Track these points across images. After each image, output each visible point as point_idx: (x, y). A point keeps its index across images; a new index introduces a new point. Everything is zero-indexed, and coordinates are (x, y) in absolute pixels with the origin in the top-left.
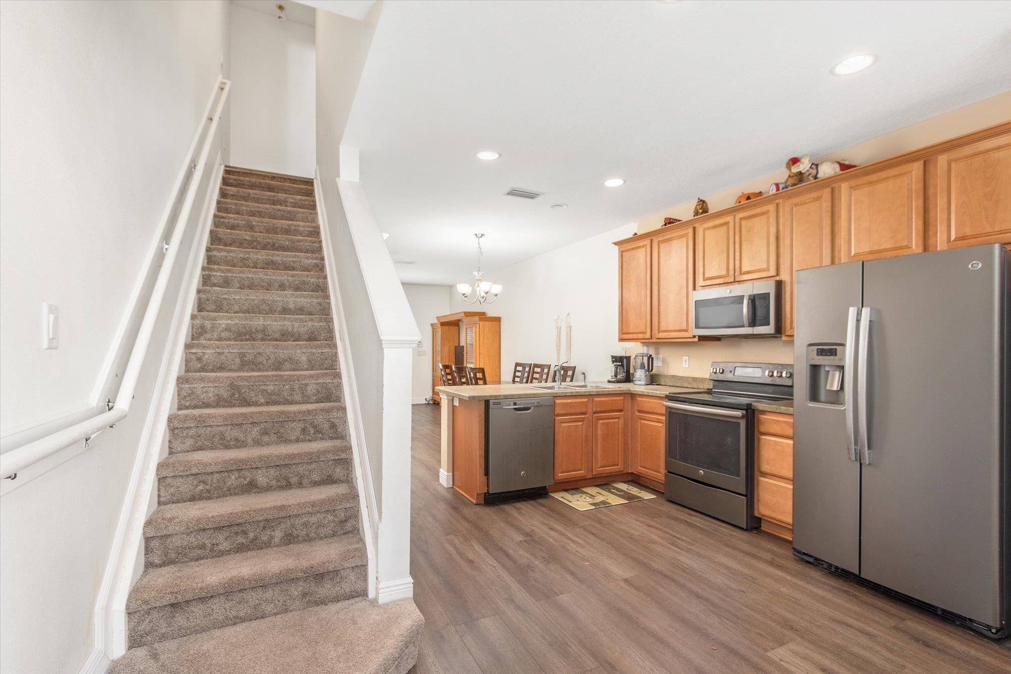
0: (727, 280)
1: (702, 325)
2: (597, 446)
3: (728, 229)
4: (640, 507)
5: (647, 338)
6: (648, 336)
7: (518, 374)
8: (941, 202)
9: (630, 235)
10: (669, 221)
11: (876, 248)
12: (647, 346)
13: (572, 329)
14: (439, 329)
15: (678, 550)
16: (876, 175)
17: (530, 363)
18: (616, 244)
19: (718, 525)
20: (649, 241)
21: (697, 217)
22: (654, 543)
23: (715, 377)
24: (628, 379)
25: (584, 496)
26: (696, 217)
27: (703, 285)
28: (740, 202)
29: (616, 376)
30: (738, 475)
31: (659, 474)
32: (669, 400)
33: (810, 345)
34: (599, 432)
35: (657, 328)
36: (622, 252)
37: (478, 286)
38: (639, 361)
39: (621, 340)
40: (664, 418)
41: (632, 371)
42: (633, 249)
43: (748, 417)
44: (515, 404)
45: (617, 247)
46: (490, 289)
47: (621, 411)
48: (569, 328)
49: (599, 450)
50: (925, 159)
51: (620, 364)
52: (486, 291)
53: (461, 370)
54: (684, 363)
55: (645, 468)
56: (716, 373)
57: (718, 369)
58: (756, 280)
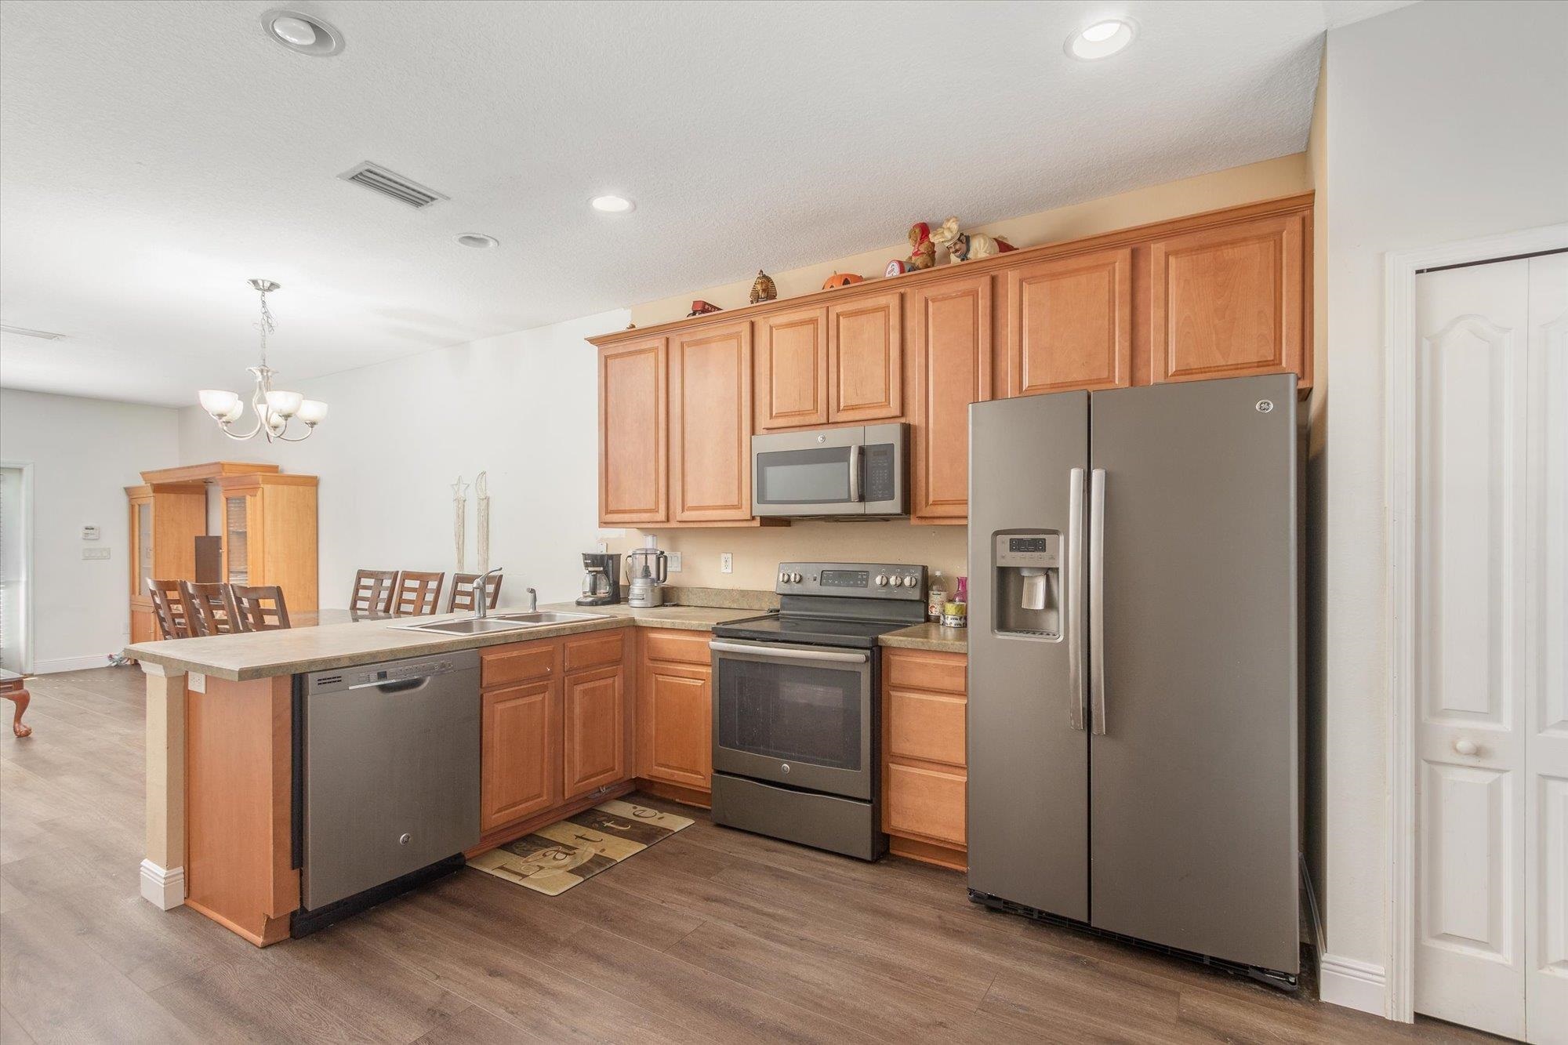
0: (813, 419)
1: (769, 498)
2: (572, 740)
3: (816, 330)
4: (673, 854)
5: (659, 520)
6: (661, 516)
7: (362, 593)
8: (1155, 315)
9: (622, 327)
10: (703, 308)
11: (1061, 380)
12: (654, 535)
13: (491, 503)
14: (149, 500)
15: (783, 948)
16: (1061, 263)
17: (394, 570)
18: (592, 341)
19: (822, 862)
20: (663, 341)
21: (758, 304)
22: (733, 944)
23: (786, 589)
24: (617, 596)
25: (551, 852)
26: (755, 304)
27: (770, 426)
28: (832, 287)
29: (594, 591)
30: (857, 766)
31: (701, 778)
32: (719, 636)
33: (997, 533)
34: (577, 710)
35: (679, 500)
36: (606, 358)
37: (263, 401)
38: (640, 561)
39: (604, 524)
40: (709, 670)
41: (622, 582)
42: (630, 353)
43: (874, 660)
44: (382, 675)
45: (595, 349)
46: (297, 411)
47: (617, 662)
48: (485, 501)
49: (577, 747)
50: (1133, 246)
51: (602, 569)
52: (286, 411)
53: (210, 592)
54: (723, 563)
55: (668, 767)
56: (788, 581)
57: (793, 576)
58: (865, 423)
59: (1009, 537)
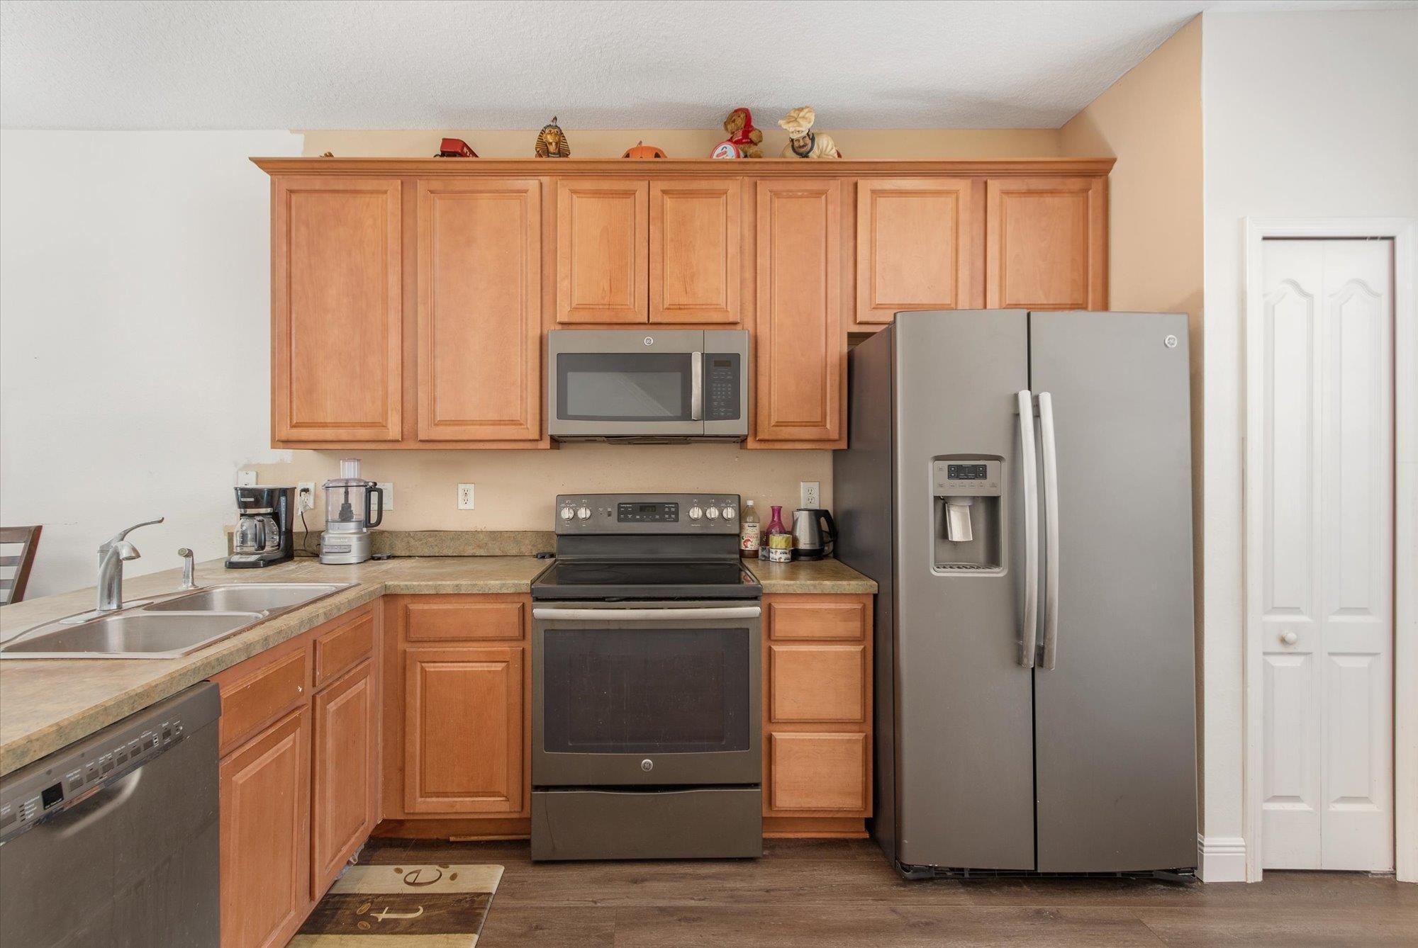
0: (630, 318)
3: (630, 207)
5: (389, 438)
6: (393, 433)
10: (457, 150)
11: (908, 301)
18: (260, 164)
20: (399, 183)
24: (296, 549)
27: (567, 321)
29: (261, 544)
30: (745, 744)
31: (501, 800)
33: (938, 459)
34: (329, 745)
36: (285, 191)
38: (337, 497)
39: (280, 443)
41: (302, 528)
45: (267, 178)
49: (330, 806)
51: (261, 509)
54: (461, 497)
55: (446, 796)
58: (705, 327)
59: (945, 464)
